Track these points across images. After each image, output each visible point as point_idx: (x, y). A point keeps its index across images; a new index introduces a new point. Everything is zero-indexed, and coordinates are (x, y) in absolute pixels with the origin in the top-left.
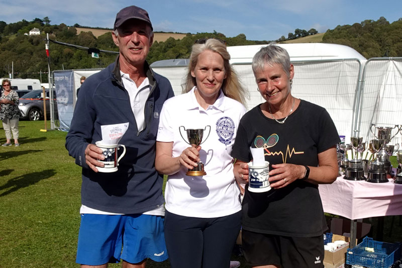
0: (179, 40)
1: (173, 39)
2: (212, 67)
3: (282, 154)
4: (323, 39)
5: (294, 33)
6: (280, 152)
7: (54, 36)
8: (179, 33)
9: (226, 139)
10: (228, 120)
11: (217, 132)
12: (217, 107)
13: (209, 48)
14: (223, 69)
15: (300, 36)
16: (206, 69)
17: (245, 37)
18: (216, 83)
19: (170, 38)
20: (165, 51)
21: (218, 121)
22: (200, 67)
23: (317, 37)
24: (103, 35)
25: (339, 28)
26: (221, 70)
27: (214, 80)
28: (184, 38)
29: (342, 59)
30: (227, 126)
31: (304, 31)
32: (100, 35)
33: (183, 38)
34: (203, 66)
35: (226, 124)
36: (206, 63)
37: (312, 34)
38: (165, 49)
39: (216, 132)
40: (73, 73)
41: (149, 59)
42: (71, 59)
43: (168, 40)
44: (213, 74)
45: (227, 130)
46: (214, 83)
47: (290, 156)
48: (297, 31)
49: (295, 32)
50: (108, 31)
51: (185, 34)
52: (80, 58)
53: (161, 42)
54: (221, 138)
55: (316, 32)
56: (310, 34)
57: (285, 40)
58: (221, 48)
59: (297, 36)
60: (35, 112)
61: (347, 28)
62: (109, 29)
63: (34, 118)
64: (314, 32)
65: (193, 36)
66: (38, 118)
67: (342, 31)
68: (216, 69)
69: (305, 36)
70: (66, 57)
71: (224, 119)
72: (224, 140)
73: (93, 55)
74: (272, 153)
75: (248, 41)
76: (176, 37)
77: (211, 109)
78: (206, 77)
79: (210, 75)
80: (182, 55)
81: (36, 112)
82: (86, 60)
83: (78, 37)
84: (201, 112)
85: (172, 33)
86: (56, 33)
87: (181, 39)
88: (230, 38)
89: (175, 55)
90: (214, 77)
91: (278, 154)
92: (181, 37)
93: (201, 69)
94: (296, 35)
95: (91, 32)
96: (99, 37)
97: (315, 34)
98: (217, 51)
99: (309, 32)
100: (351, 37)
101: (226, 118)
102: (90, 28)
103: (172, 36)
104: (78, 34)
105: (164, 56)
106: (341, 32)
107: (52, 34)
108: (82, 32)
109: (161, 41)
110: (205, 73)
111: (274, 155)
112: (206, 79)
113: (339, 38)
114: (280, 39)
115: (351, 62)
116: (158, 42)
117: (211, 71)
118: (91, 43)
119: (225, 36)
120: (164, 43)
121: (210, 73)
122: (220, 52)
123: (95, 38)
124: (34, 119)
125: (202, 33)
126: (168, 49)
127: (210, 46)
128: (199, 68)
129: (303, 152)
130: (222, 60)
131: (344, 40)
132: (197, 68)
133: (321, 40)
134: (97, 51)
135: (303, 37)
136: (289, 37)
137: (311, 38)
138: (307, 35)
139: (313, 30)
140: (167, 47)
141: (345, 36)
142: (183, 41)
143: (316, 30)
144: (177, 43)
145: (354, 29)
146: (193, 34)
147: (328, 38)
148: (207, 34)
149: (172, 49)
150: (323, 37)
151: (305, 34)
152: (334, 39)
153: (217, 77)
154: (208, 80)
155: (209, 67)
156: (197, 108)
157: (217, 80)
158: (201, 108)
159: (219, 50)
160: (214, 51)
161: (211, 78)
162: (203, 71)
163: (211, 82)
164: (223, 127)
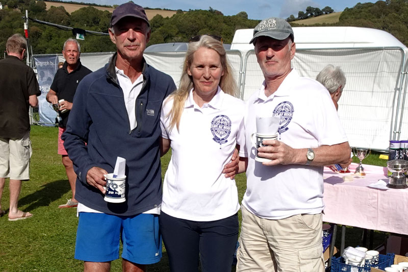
0: (167, 18)
1: (161, 17)
2: (208, 64)
4: (340, 18)
5: (305, 12)
7: (20, 11)
8: (167, 10)
9: (221, 138)
10: (224, 118)
13: (205, 45)
15: (312, 15)
16: (202, 66)
17: (247, 16)
18: (213, 80)
19: (158, 15)
21: (214, 119)
22: (195, 64)
23: (333, 18)
25: (359, 7)
26: (217, 67)
28: (174, 16)
30: (223, 124)
31: (317, 9)
33: (172, 15)
34: (199, 63)
36: (202, 61)
37: (326, 13)
42: (39, 39)
43: (154, 17)
44: (209, 71)
45: (223, 128)
48: (309, 10)
49: (307, 10)
51: (175, 11)
52: (49, 38)
54: (216, 136)
55: (331, 11)
56: (324, 13)
57: (294, 20)
58: (217, 44)
59: (309, 15)
61: (369, 6)
62: (84, 4)
64: (329, 10)
65: (185, 13)
67: (363, 10)
68: (212, 66)
69: (319, 15)
70: (33, 37)
71: (220, 118)
72: (219, 139)
75: (249, 20)
76: (165, 15)
77: (207, 107)
78: (203, 75)
80: (171, 36)
82: (57, 40)
83: (48, 13)
85: (160, 9)
86: (21, 7)
87: (170, 17)
88: (229, 17)
89: (163, 36)
90: (210, 74)
92: (170, 15)
93: (197, 67)
94: (307, 14)
96: (72, 13)
97: (330, 13)
98: (212, 47)
99: (323, 10)
100: (373, 18)
101: (223, 116)
102: (62, 2)
103: (160, 13)
104: (47, 10)
106: (361, 11)
107: (17, 9)
108: (52, 7)
110: (202, 71)
113: (358, 19)
114: (288, 18)
117: (207, 68)
119: (222, 14)
121: (205, 70)
122: (215, 48)
125: (196, 10)
126: (154, 28)
127: (205, 42)
128: (195, 66)
131: (365, 21)
132: (193, 66)
133: (338, 20)
135: (316, 16)
136: (299, 17)
137: (326, 18)
138: (321, 15)
139: (327, 8)
140: (154, 26)
141: (366, 16)
142: (172, 19)
143: (332, 9)
144: (165, 22)
145: (377, 7)
146: (185, 11)
147: (346, 18)
148: (202, 11)
149: (160, 28)
150: (339, 17)
151: (318, 13)
152: (352, 20)
153: (213, 75)
154: (204, 77)
155: (205, 64)
156: (192, 106)
157: (213, 77)
158: (196, 106)
159: (214, 46)
160: (210, 48)
161: (207, 76)
162: (199, 68)
163: (208, 79)
164: (218, 126)
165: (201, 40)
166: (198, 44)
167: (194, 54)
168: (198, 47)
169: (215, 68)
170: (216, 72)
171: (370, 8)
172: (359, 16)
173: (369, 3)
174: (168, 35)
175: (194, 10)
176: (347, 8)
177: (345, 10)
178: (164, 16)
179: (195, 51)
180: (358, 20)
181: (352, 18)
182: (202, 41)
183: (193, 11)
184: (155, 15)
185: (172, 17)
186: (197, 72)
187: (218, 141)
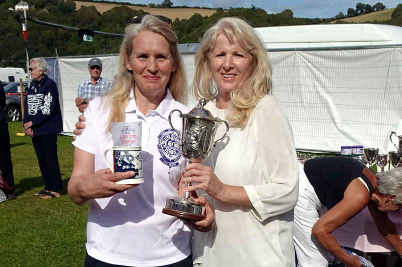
1: (200, 16)
2: (153, 53)
7: (47, 11)
9: (171, 159)
11: (159, 148)
12: (160, 113)
13: (148, 28)
14: (169, 56)
16: (145, 56)
18: (161, 75)
21: (162, 133)
22: (136, 54)
24: (109, 11)
26: (166, 58)
27: (157, 71)
30: (174, 141)
32: (105, 11)
34: (140, 51)
35: (172, 139)
36: (144, 48)
39: (157, 148)
40: (57, 61)
42: (69, 41)
44: (155, 63)
45: (173, 146)
46: (157, 75)
50: (115, 6)
51: (215, 9)
54: (164, 156)
60: (13, 111)
62: (117, 3)
63: (12, 118)
66: (18, 119)
68: (159, 56)
70: (62, 39)
71: (170, 132)
72: (168, 160)
73: (85, 37)
77: (153, 116)
78: (146, 68)
79: (151, 64)
81: (16, 110)
83: (78, 13)
84: (139, 117)
86: (49, 8)
90: (156, 66)
93: (138, 58)
95: (95, 7)
96: (104, 13)
102: (93, 1)
104: (77, 9)
107: (45, 9)
108: (82, 6)
110: (145, 62)
112: (146, 70)
116: (181, 20)
117: (152, 58)
118: (95, 21)
120: (187, 21)
121: (150, 62)
122: (163, 33)
123: (99, 14)
124: (13, 120)
127: (149, 24)
128: (136, 56)
130: (167, 44)
132: (134, 56)
134: (90, 33)
154: (148, 70)
155: (149, 53)
156: (134, 112)
157: (161, 71)
158: (139, 113)
159: (160, 29)
160: (155, 31)
161: (152, 68)
162: (141, 59)
163: (154, 73)
164: (168, 142)
165: (143, 21)
166: (138, 26)
167: (134, 41)
168: (139, 31)
169: (163, 59)
170: (165, 64)
179: (135, 36)
182: (144, 23)
186: (139, 63)
187: (167, 163)
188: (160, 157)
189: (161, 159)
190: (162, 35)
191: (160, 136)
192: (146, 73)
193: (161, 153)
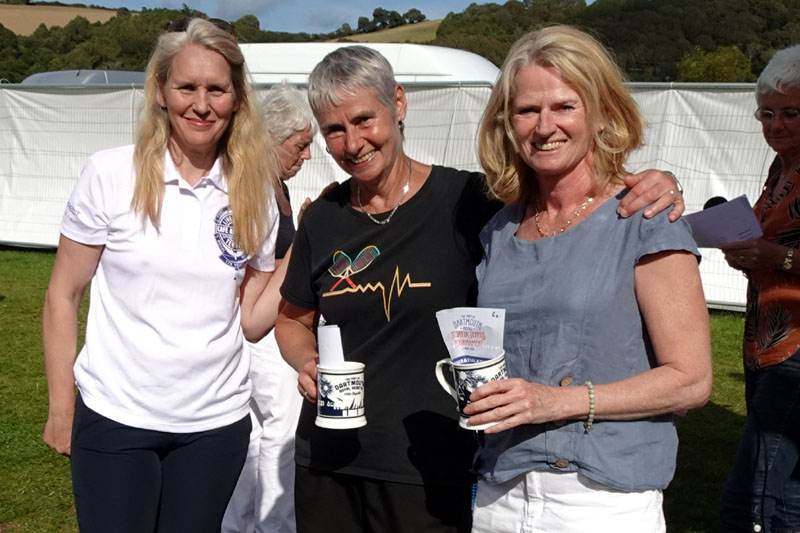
0: (98, 24)
1: (86, 22)
2: (204, 84)
3: (383, 288)
4: (438, 33)
5: (371, 19)
6: (379, 284)
8: (98, 8)
9: (236, 256)
11: (218, 239)
12: (215, 180)
13: (198, 40)
15: (384, 25)
16: (190, 87)
17: (258, 23)
18: (215, 119)
19: (79, 18)
20: (65, 49)
21: (219, 213)
22: (176, 82)
23: (425, 30)
25: (474, 11)
26: (224, 91)
27: (208, 113)
28: (112, 19)
29: (457, 83)
31: (394, 14)
33: (108, 19)
34: (184, 80)
36: (191, 74)
37: (412, 22)
38: (65, 45)
39: (214, 238)
41: (27, 69)
43: (72, 22)
44: (207, 99)
46: (209, 118)
47: (399, 292)
48: (379, 14)
49: (375, 15)
51: (114, 10)
53: (55, 29)
54: (226, 252)
55: (421, 18)
56: (407, 21)
57: (350, 34)
58: (224, 40)
59: (378, 24)
61: (492, 11)
64: (416, 17)
65: (134, 14)
67: (481, 17)
68: (213, 88)
69: (396, 26)
72: (232, 259)
74: (360, 287)
75: (263, 32)
76: (93, 18)
77: (205, 186)
78: (191, 106)
79: (201, 100)
80: (107, 60)
84: (184, 191)
85: (83, 6)
87: (103, 22)
89: (90, 60)
90: (209, 105)
91: (374, 289)
92: (104, 18)
93: (179, 89)
94: (375, 22)
97: (420, 21)
98: (215, 46)
99: (406, 16)
100: (501, 33)
103: (84, 14)
105: (63, 60)
106: (478, 20)
109: (55, 24)
110: (190, 97)
111: (364, 290)
112: (190, 109)
113: (472, 34)
114: (338, 31)
115: (477, 89)
116: (49, 28)
120: (62, 30)
121: (199, 97)
122: (222, 51)
125: (156, 9)
126: (72, 44)
127: (198, 35)
128: (175, 86)
129: (429, 285)
130: (227, 68)
131: (484, 39)
132: (171, 86)
133: (433, 36)
135: (392, 27)
136: (360, 28)
137: (411, 32)
138: (401, 25)
139: (413, 11)
140: (72, 40)
141: (487, 29)
142: (108, 27)
143: (423, 13)
144: (95, 31)
145: (508, 13)
146: (133, 12)
147: (449, 33)
148: (168, 11)
149: (84, 44)
150: (436, 29)
151: (397, 21)
152: (462, 35)
153: (216, 107)
154: (195, 111)
155: (197, 83)
156: (175, 182)
157: (216, 112)
158: (183, 184)
159: (219, 43)
160: (209, 47)
161: (202, 108)
162: (185, 91)
163: (203, 116)
164: (229, 229)
165: (189, 28)
166: (182, 37)
168: (183, 45)
169: (220, 93)
170: (222, 101)
171: (494, 14)
172: (472, 29)
173: (491, 4)
174: (102, 58)
175: (153, 9)
176: (452, 13)
177: (448, 16)
178: (92, 20)
179: (176, 54)
180: (471, 37)
181: (461, 32)
182: (192, 32)
183: (150, 10)
184: (73, 18)
185: (108, 23)
186: (180, 99)
187: (231, 262)
188: (220, 253)
189: (222, 258)
190: (222, 54)
191: (217, 218)
192: (190, 114)
193: (221, 247)
